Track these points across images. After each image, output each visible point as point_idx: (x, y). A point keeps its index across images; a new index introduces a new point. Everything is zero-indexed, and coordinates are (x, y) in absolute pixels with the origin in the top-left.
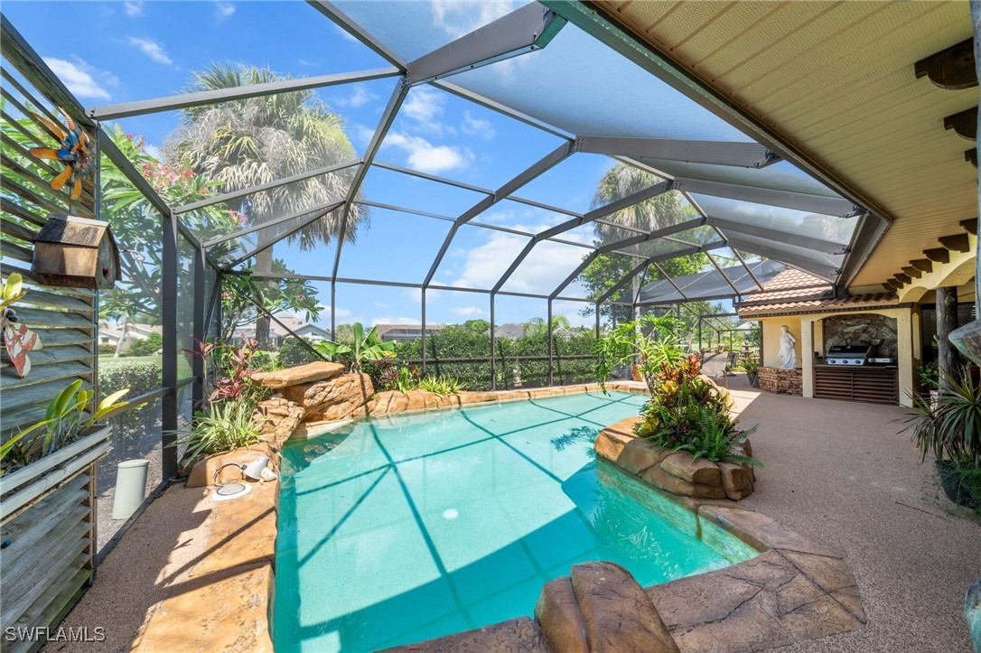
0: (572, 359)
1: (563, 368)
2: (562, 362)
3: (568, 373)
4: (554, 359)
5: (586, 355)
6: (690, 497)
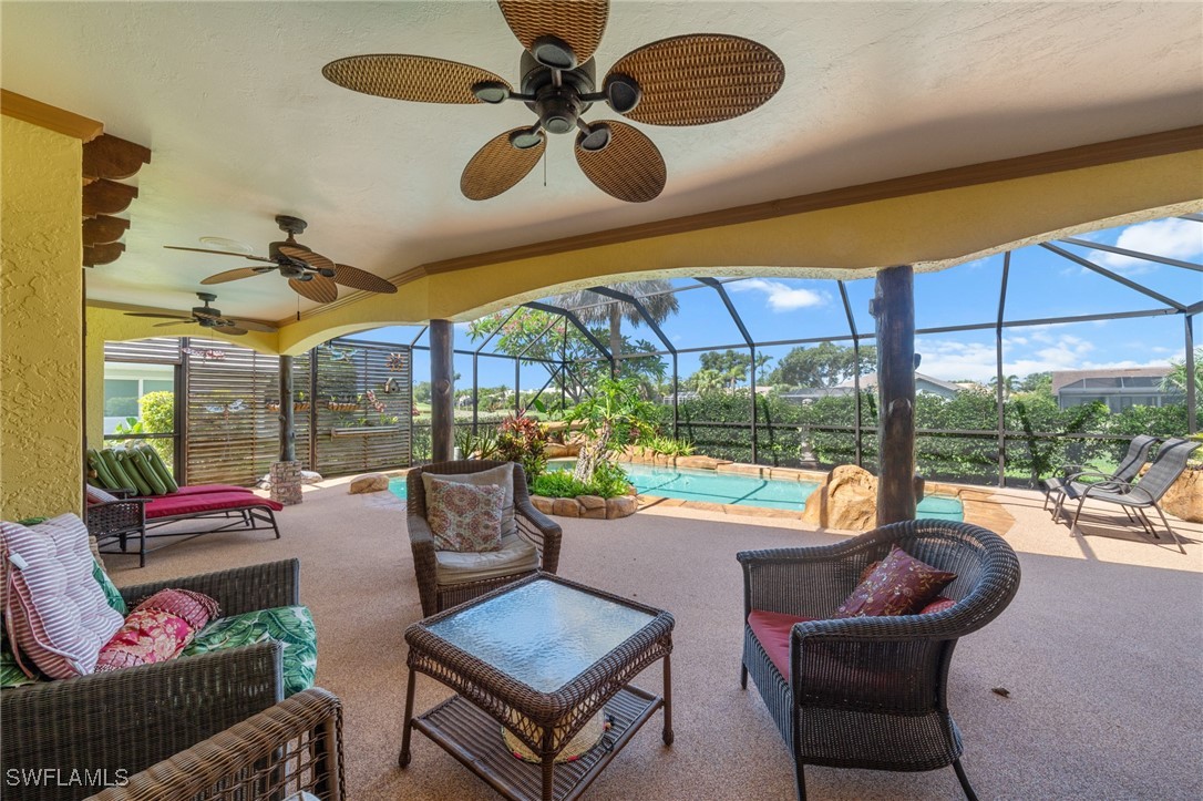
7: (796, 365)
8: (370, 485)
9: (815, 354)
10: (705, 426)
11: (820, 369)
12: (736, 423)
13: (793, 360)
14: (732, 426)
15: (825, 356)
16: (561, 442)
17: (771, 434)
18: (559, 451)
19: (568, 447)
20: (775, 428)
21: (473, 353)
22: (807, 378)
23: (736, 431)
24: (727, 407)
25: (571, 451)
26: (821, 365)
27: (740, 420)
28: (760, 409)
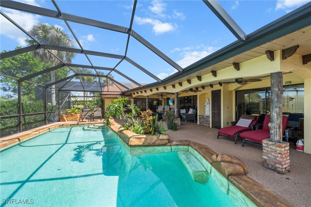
0: (31, 115)
1: (27, 121)
2: (27, 117)
3: (29, 123)
4: (22, 116)
5: (39, 112)
6: (168, 143)
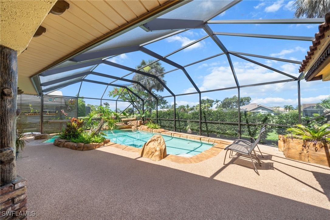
7: (226, 103)
8: (41, 137)
9: (231, 99)
10: (164, 120)
11: (233, 104)
12: (171, 119)
13: (225, 101)
14: (170, 120)
15: (234, 100)
16: (127, 124)
17: (179, 123)
18: (126, 127)
19: (129, 126)
20: (180, 121)
21: (100, 99)
22: (229, 106)
23: (171, 121)
24: (169, 114)
25: (130, 127)
26: (233, 103)
27: (172, 118)
28: (177, 115)
